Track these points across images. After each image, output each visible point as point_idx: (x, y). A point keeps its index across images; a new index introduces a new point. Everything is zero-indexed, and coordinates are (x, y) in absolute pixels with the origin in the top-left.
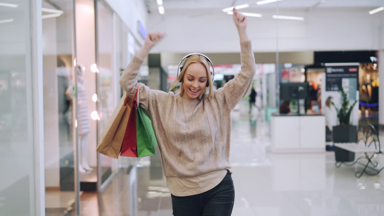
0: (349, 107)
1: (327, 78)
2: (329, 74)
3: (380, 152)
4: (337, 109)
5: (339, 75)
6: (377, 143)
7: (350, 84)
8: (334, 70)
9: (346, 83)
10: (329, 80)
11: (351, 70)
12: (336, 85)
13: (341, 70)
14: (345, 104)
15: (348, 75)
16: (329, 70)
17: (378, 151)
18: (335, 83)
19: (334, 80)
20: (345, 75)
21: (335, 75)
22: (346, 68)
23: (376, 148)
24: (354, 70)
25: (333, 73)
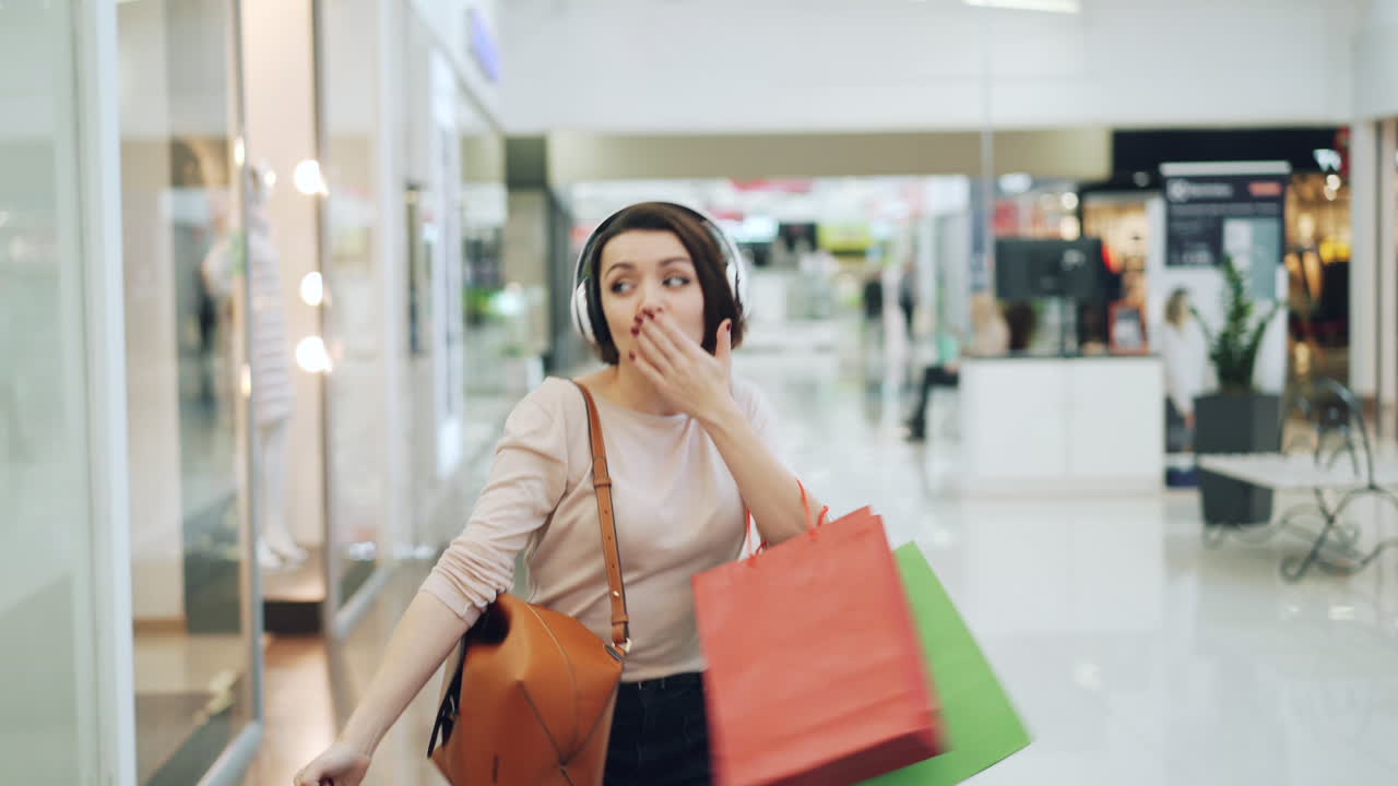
0: (1251, 323)
1: (1170, 218)
2: (1179, 203)
3: (1372, 487)
4: (1206, 332)
5: (1214, 210)
6: (1361, 454)
7: (1256, 240)
8: (1197, 191)
9: (1240, 236)
10: (1179, 226)
11: (1259, 189)
12: (1203, 245)
13: (1222, 190)
14: (1238, 313)
15: (1246, 207)
16: (1178, 191)
17: (1364, 480)
18: (1197, 238)
19: (1196, 227)
20: (1234, 207)
21: (1198, 210)
22: (1240, 184)
23: (1356, 470)
24: (1270, 189)
25: (1192, 201)
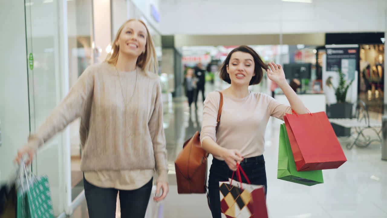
0: (345, 86)
1: (327, 59)
2: (330, 55)
3: (369, 127)
5: (339, 57)
6: (367, 119)
7: (349, 65)
8: (334, 52)
9: (346, 64)
10: (330, 61)
11: (350, 51)
12: (336, 66)
13: (341, 52)
14: (342, 83)
15: (347, 56)
16: (330, 52)
17: (367, 125)
18: (334, 64)
19: (334, 61)
20: (345, 56)
21: (335, 57)
22: (346, 50)
23: (366, 123)
24: (354, 51)
25: (333, 54)
